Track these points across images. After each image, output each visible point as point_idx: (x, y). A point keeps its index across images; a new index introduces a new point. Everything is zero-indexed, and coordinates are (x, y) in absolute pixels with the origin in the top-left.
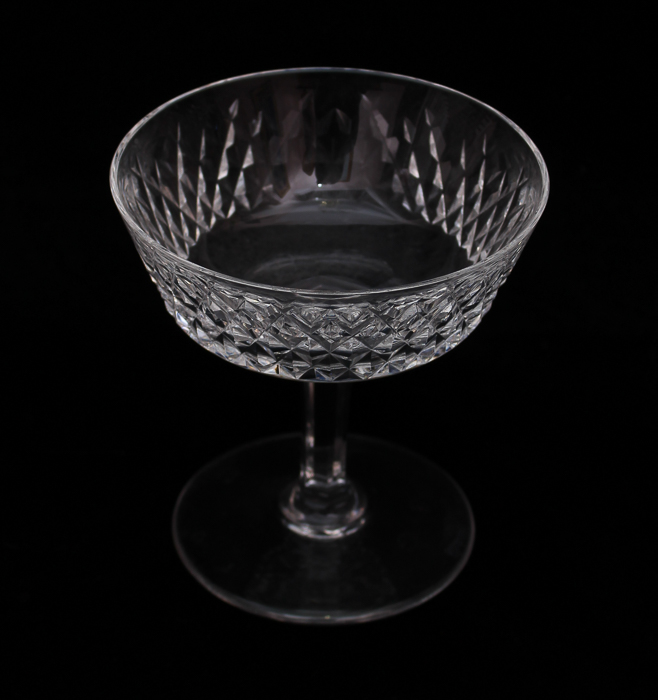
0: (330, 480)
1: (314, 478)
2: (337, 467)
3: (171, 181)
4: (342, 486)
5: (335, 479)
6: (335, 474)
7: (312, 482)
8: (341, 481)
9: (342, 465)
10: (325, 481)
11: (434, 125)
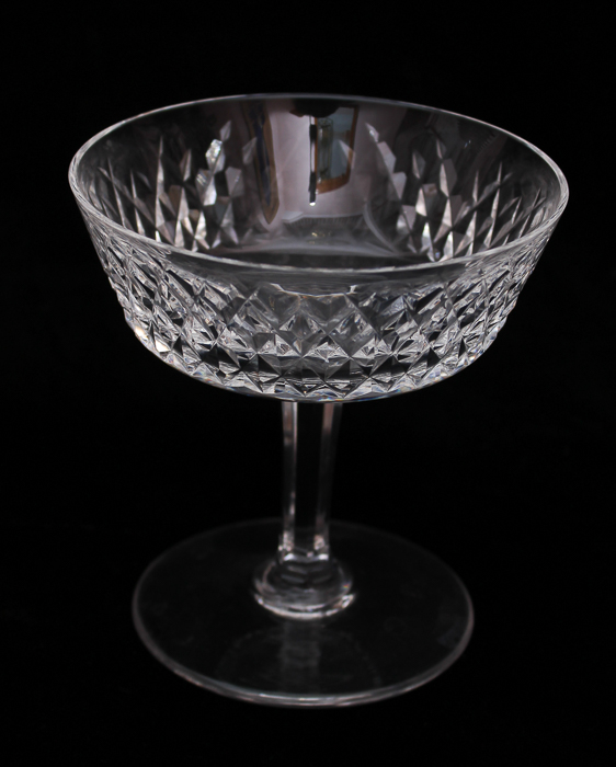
0: (310, 555)
1: (294, 551)
2: (320, 542)
3: (147, 194)
4: (323, 562)
5: (317, 553)
6: (317, 548)
7: (290, 557)
8: (323, 557)
9: (325, 539)
10: (304, 554)
11: (445, 157)
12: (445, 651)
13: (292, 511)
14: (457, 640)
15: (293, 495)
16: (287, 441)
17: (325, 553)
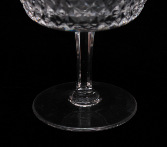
0: (86, 88)
6: (88, 86)
7: (80, 89)
12: (129, 114)
13: (80, 76)
14: (133, 111)
15: (80, 71)
16: (78, 57)
17: (91, 87)
